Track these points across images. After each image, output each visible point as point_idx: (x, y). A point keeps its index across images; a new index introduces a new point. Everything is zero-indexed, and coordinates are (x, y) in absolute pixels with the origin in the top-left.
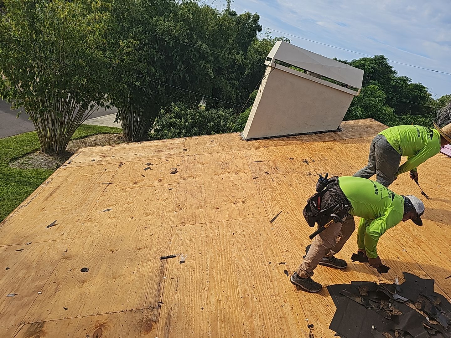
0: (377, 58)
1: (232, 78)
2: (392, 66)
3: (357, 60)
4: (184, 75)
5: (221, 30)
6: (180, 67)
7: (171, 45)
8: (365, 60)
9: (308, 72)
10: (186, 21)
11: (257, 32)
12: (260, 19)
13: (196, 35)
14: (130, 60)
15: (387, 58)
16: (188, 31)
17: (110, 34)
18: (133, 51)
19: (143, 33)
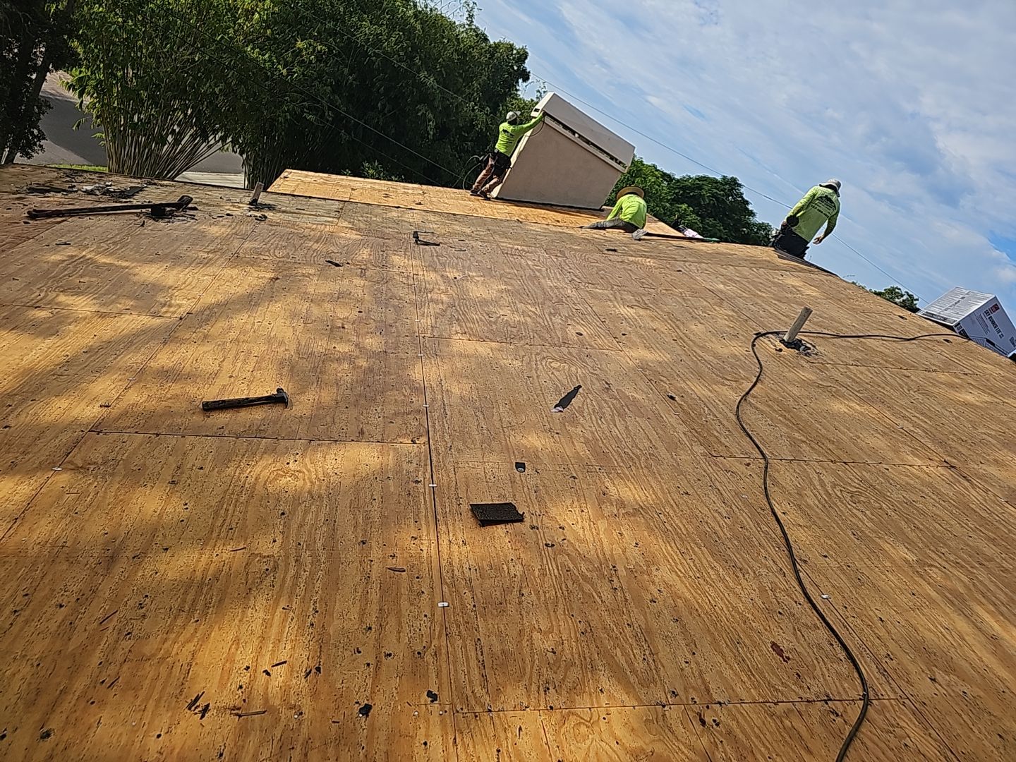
0: (725, 181)
1: (466, 149)
2: (749, 201)
3: (691, 176)
5: (463, 62)
6: (384, 106)
7: (376, 66)
8: (705, 180)
9: (577, 135)
10: (409, 32)
11: (520, 81)
12: (528, 58)
13: (420, 59)
14: (304, 75)
15: (743, 184)
16: (410, 49)
17: (276, 23)
18: (314, 62)
19: (333, 33)
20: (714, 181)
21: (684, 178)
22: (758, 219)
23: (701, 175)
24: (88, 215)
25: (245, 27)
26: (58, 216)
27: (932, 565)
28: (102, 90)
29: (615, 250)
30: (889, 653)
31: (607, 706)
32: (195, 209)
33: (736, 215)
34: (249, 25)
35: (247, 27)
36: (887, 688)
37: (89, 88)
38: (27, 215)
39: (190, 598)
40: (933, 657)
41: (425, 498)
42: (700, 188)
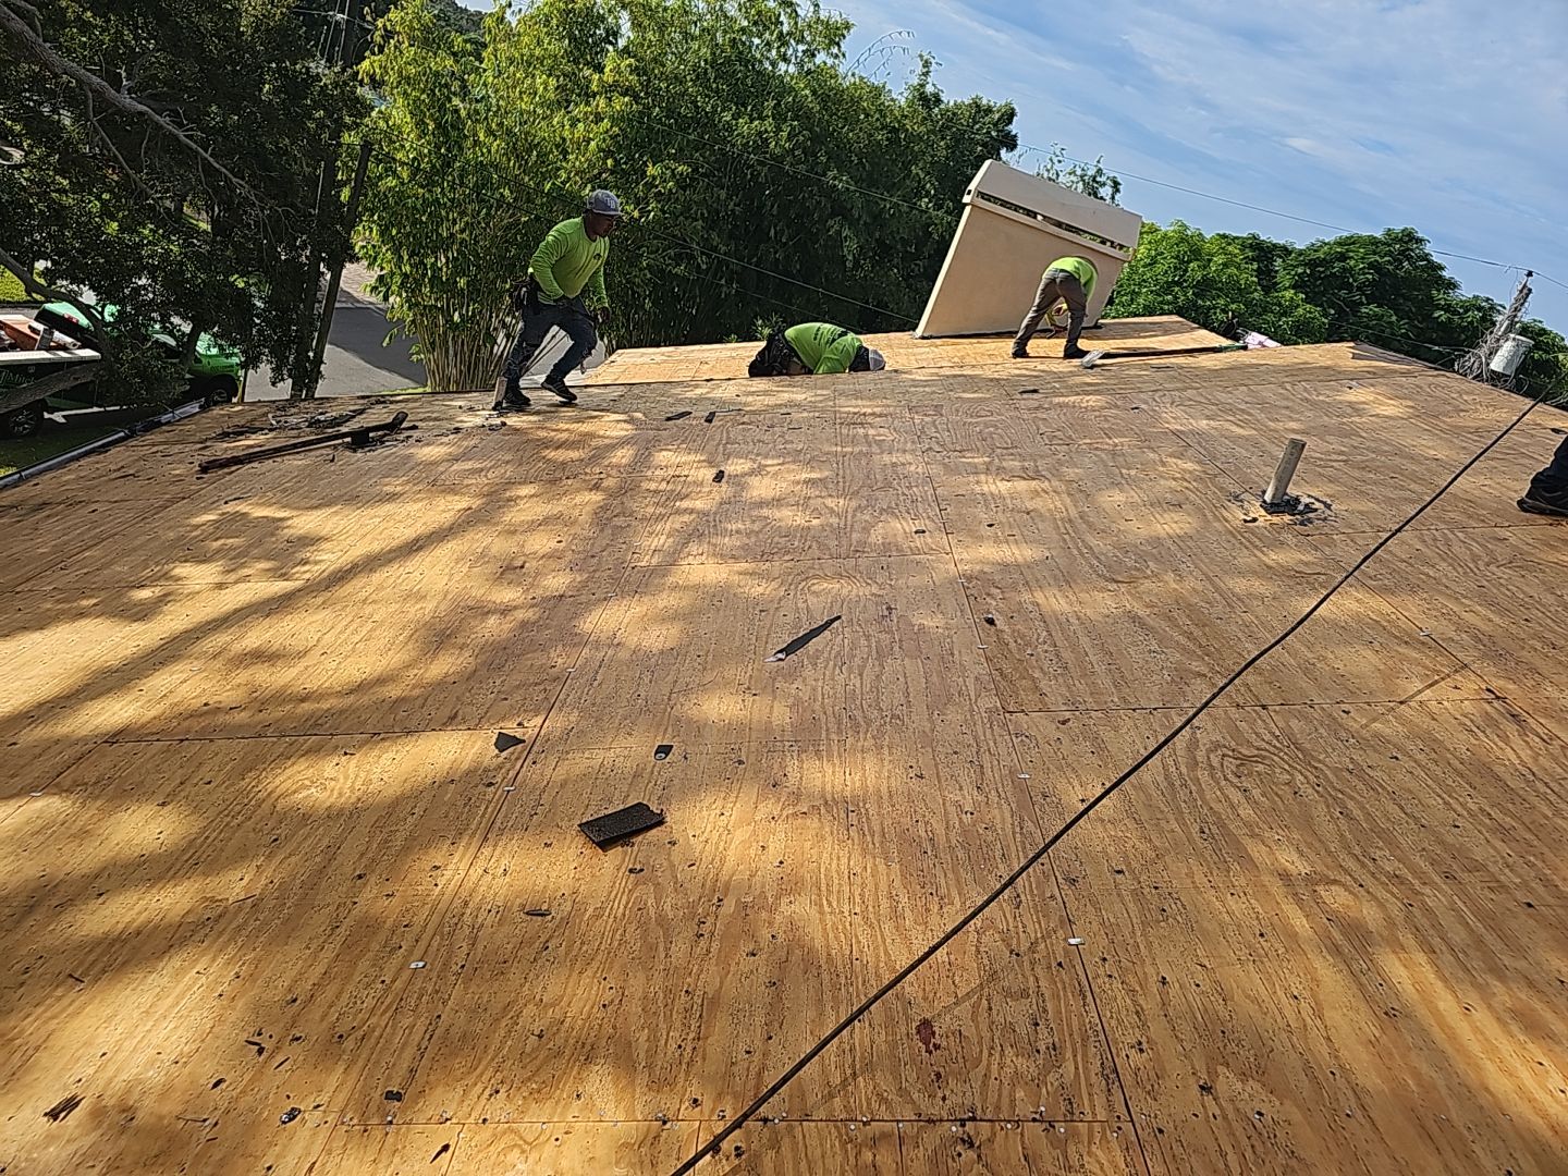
0: (1392, 238)
2: (1444, 263)
3: (1327, 241)
4: (787, 257)
6: (780, 233)
8: (1353, 243)
10: (804, 118)
12: (1017, 115)
13: (826, 154)
14: (664, 212)
15: (1426, 238)
16: (809, 143)
17: (620, 149)
18: (674, 191)
19: (699, 146)
20: (1374, 241)
21: (1313, 245)
22: (1466, 292)
23: (1345, 234)
24: (270, 458)
25: (577, 163)
26: (236, 464)
27: (1335, 882)
28: (411, 286)
29: (1035, 391)
30: (1144, 1040)
31: (575, 1119)
32: (414, 428)
33: (1419, 290)
34: (583, 160)
35: (581, 163)
36: (1100, 1100)
37: (394, 288)
38: (198, 468)
39: (92, 958)
40: (1232, 1047)
41: (487, 808)
42: (1343, 257)
